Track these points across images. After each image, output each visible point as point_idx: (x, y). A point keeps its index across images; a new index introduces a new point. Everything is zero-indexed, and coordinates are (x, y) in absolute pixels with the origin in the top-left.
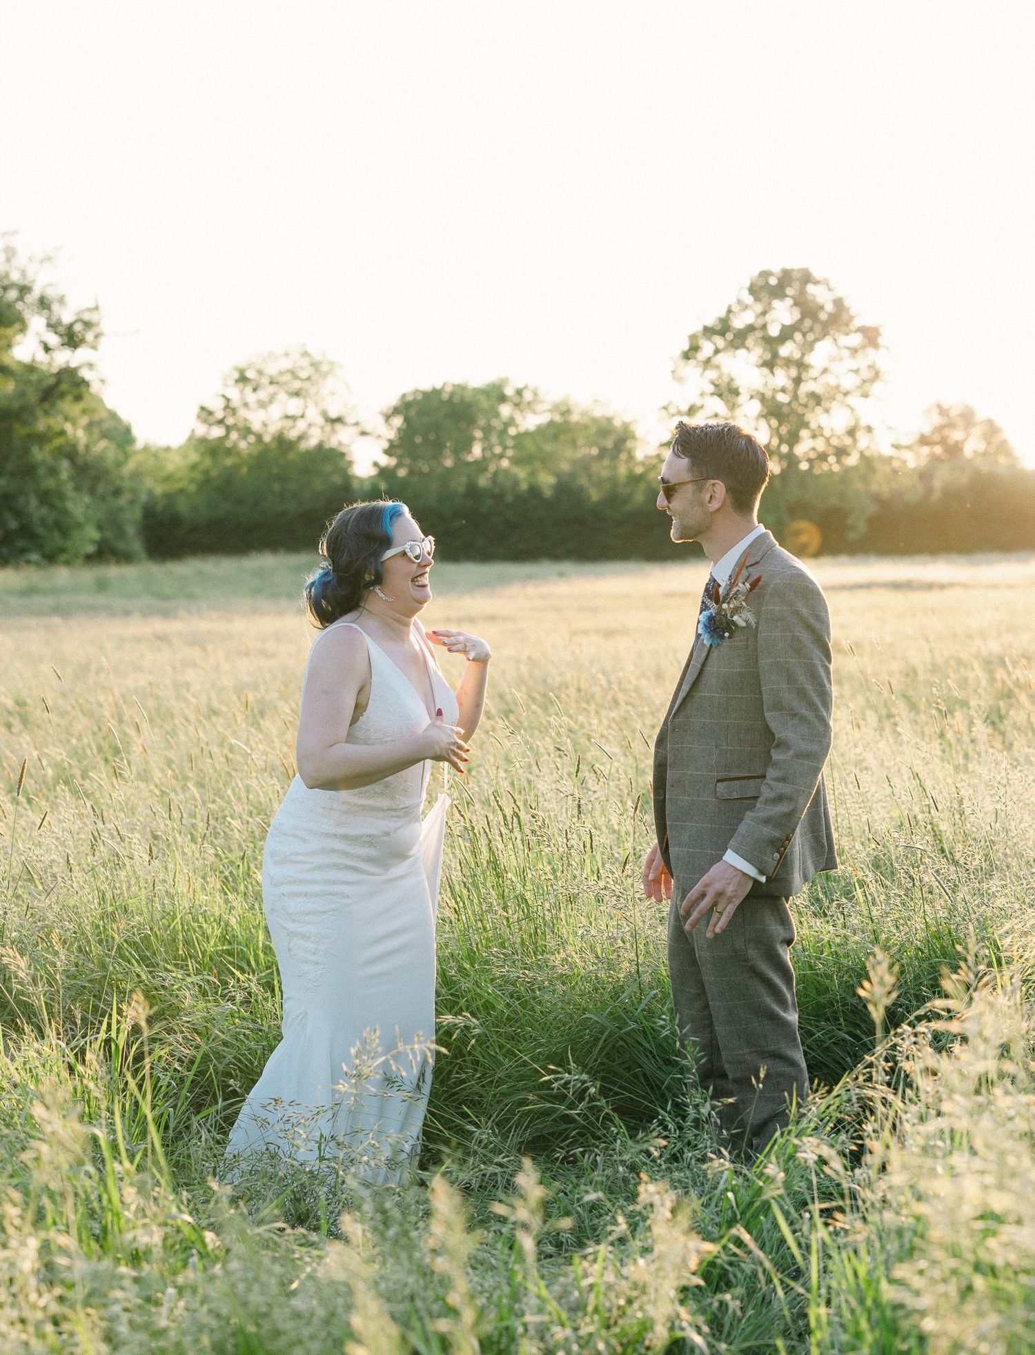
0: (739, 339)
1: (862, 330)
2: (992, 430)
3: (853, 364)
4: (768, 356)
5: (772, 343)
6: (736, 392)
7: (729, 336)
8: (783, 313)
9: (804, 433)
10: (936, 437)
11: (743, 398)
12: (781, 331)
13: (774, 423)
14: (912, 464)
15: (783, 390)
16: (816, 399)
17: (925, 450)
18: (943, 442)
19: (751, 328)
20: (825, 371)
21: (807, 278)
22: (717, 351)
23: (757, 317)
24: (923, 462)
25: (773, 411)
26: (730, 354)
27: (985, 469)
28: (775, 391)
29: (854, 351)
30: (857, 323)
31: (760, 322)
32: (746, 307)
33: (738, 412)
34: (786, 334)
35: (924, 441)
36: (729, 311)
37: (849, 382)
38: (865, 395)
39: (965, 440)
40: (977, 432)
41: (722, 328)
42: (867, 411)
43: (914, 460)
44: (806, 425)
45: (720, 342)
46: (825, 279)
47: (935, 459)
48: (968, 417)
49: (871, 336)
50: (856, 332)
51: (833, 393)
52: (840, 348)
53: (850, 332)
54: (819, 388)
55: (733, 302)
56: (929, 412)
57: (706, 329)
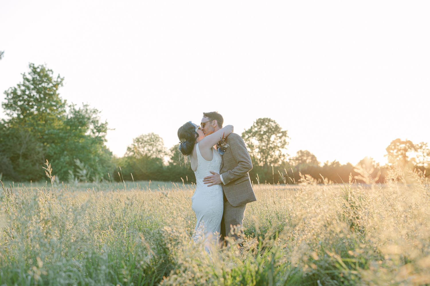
0: (254, 134)
1: (282, 132)
2: (313, 157)
3: (280, 140)
4: (261, 138)
5: (261, 136)
6: (253, 146)
7: (252, 133)
8: (264, 129)
9: (269, 156)
10: (300, 158)
11: (255, 148)
12: (263, 132)
13: (262, 153)
14: (294, 165)
15: (264, 146)
16: (272, 148)
17: (297, 161)
18: (302, 159)
19: (256, 132)
20: (274, 142)
21: (269, 120)
22: (249, 137)
23: (258, 129)
24: (297, 164)
25: (262, 151)
26: (252, 138)
27: (311, 165)
28: (262, 146)
29: (280, 138)
30: (281, 130)
31: (259, 130)
32: (255, 127)
33: (254, 151)
34: (265, 133)
35: (297, 159)
36: (252, 128)
37: (279, 145)
38: (283, 148)
39: (306, 160)
40: (310, 158)
41: (250, 131)
42: (283, 151)
43: (294, 164)
44: (269, 154)
45: (250, 135)
46: (274, 121)
47: (299, 164)
48: (308, 154)
49: (284, 134)
50: (281, 133)
51: (275, 147)
52: (277, 137)
53: (279, 133)
54: (272, 146)
55: (252, 125)
56: (298, 152)
57: (246, 131)
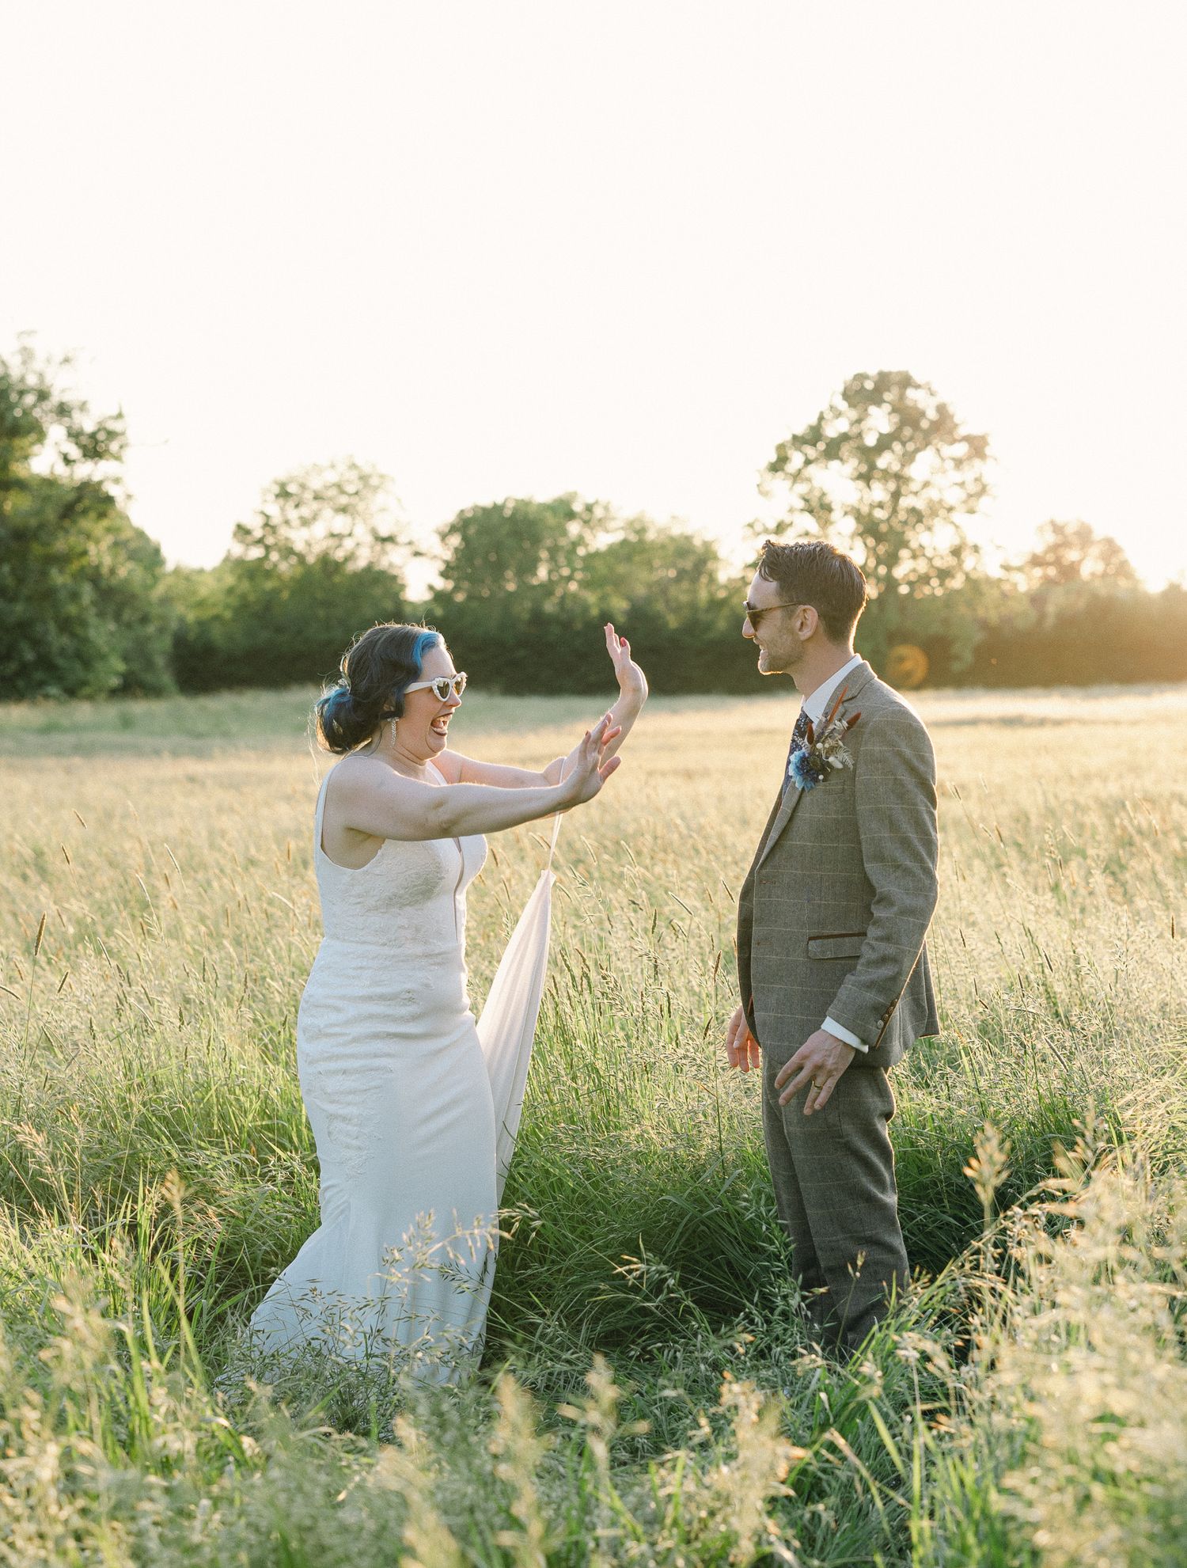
0: (833, 451)
1: (967, 439)
2: (1111, 549)
3: (957, 477)
4: (864, 468)
5: (869, 455)
6: (828, 508)
7: (821, 446)
8: (880, 421)
9: (904, 553)
10: (1050, 557)
11: (836, 515)
12: (878, 440)
13: (871, 541)
14: (1023, 587)
15: (881, 506)
16: (917, 515)
17: (1038, 572)
18: (1057, 562)
19: (845, 437)
20: (926, 484)
21: (906, 382)
22: (808, 462)
23: (852, 424)
24: (1036, 584)
25: (869, 528)
26: (822, 465)
27: (1103, 591)
28: (872, 507)
29: (959, 463)
30: (962, 431)
31: (855, 430)
32: (838, 414)
33: (831, 530)
34: (884, 443)
35: (1036, 561)
36: (821, 418)
37: (953, 497)
38: (972, 511)
39: (1080, 562)
40: (1094, 551)
41: (814, 436)
42: (973, 529)
43: (1024, 583)
44: (905, 544)
45: (811, 452)
46: (928, 383)
47: (1048, 582)
48: (1084, 536)
49: (978, 447)
50: (960, 441)
51: (934, 509)
52: (943, 460)
53: (954, 441)
54: (920, 504)
55: (825, 408)
56: (1041, 529)
57: (795, 437)
